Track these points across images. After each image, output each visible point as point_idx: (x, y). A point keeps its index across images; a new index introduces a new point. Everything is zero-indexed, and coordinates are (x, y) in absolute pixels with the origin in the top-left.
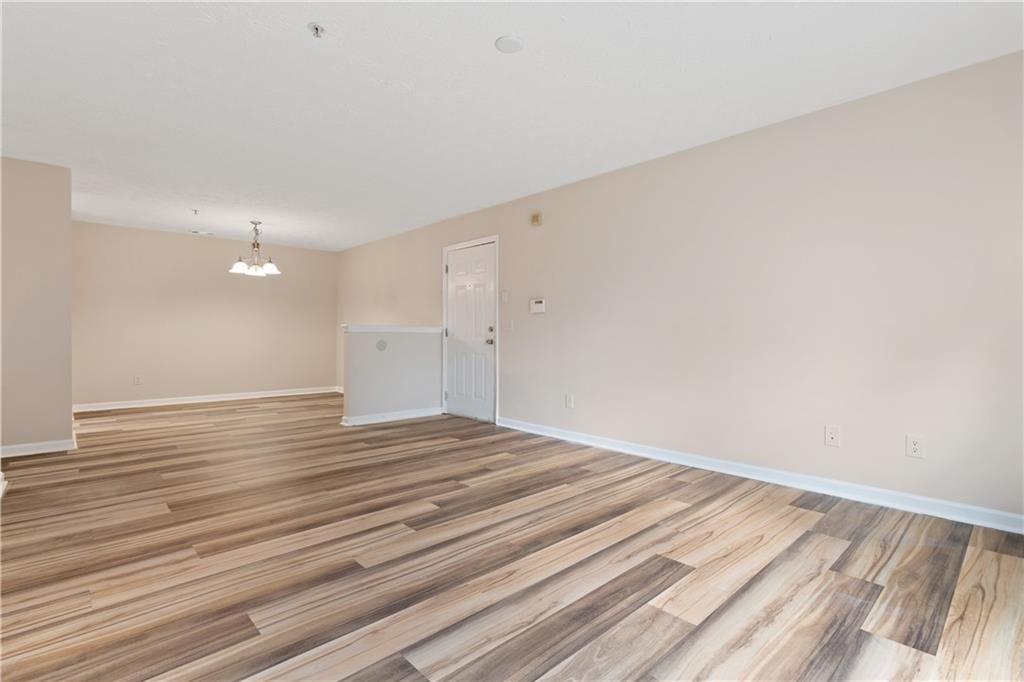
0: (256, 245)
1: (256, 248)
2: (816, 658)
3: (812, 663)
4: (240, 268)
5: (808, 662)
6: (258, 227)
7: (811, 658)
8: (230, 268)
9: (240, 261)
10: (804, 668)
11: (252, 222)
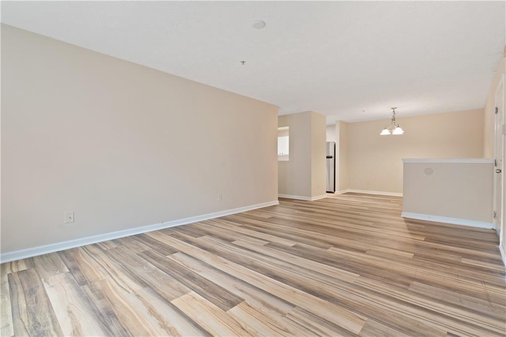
0: (394, 119)
1: (394, 121)
2: (127, 333)
3: (125, 331)
4: (385, 132)
5: (126, 328)
6: (395, 110)
7: (128, 331)
8: (381, 133)
9: (385, 129)
10: (124, 326)
11: (392, 108)
